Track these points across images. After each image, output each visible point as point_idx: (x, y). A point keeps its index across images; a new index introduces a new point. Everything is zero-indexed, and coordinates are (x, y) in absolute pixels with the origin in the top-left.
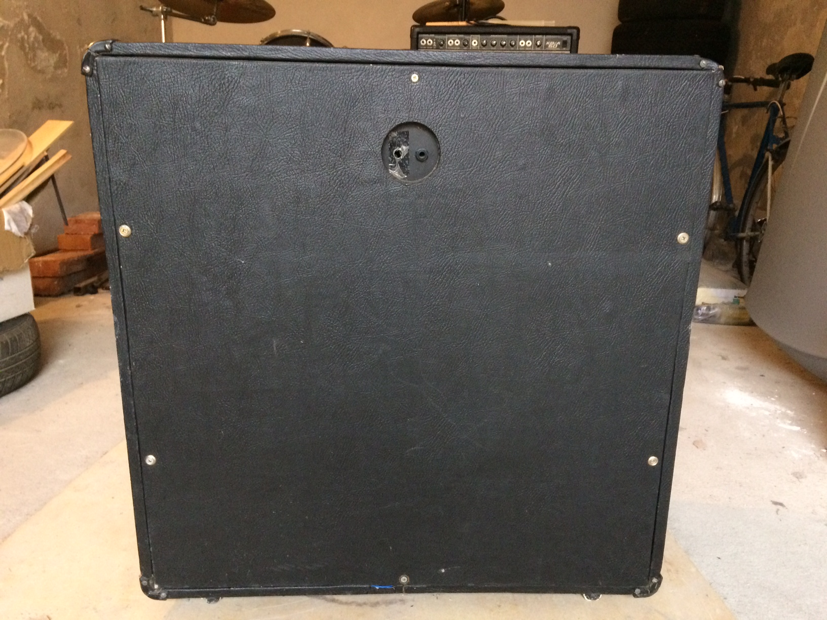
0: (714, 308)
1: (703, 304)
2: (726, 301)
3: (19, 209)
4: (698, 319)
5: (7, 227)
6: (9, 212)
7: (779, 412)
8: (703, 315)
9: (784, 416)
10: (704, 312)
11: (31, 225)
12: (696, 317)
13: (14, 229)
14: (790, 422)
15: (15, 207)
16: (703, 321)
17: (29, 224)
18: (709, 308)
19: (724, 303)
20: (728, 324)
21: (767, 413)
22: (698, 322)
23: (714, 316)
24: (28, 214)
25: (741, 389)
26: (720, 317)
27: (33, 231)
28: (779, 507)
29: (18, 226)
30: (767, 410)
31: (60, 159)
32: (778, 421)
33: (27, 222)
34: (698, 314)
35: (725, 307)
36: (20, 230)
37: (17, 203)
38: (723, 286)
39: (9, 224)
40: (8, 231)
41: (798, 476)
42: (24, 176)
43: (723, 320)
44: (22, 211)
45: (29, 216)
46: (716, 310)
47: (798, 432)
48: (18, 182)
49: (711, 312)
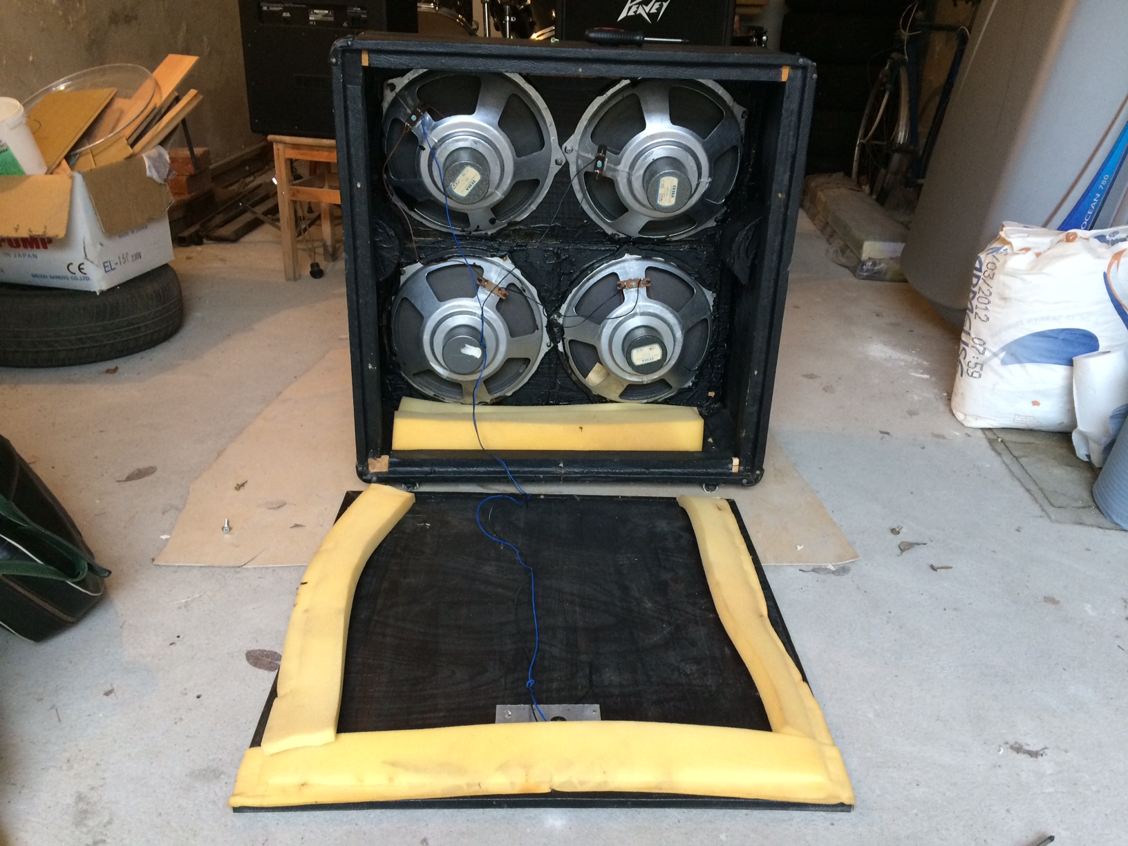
0: (880, 264)
1: (870, 259)
2: (894, 256)
3: (157, 154)
4: (863, 275)
5: (148, 173)
6: (149, 158)
7: (915, 363)
8: (867, 271)
9: (918, 367)
10: (870, 268)
11: (169, 171)
12: (861, 273)
13: (155, 176)
14: (922, 371)
15: (153, 152)
16: (867, 278)
17: (167, 170)
18: (874, 264)
19: (892, 258)
20: (894, 281)
21: (903, 364)
22: (863, 279)
23: (879, 272)
24: (165, 160)
25: (886, 343)
26: (886, 273)
27: (170, 178)
28: (885, 435)
29: (158, 172)
30: (903, 360)
31: (191, 100)
32: (911, 370)
33: (165, 167)
34: (862, 269)
35: (892, 262)
36: (160, 177)
37: (154, 147)
38: (893, 239)
39: (150, 171)
40: (149, 178)
41: (912, 413)
42: (157, 118)
43: (888, 276)
44: (160, 156)
45: (167, 161)
46: (882, 265)
47: (927, 379)
48: (152, 126)
49: (876, 268)
